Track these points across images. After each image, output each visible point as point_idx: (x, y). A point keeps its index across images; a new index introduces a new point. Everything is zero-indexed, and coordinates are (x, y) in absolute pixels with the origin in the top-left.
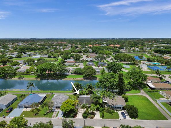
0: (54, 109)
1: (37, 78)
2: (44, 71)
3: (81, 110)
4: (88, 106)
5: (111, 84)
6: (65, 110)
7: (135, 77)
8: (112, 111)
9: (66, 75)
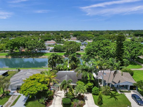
0: (13, 91)
1: (8, 56)
2: (16, 47)
3: (60, 92)
4: (72, 84)
5: (104, 54)
6: (28, 92)
7: (134, 48)
8: (113, 92)
9: (44, 53)
